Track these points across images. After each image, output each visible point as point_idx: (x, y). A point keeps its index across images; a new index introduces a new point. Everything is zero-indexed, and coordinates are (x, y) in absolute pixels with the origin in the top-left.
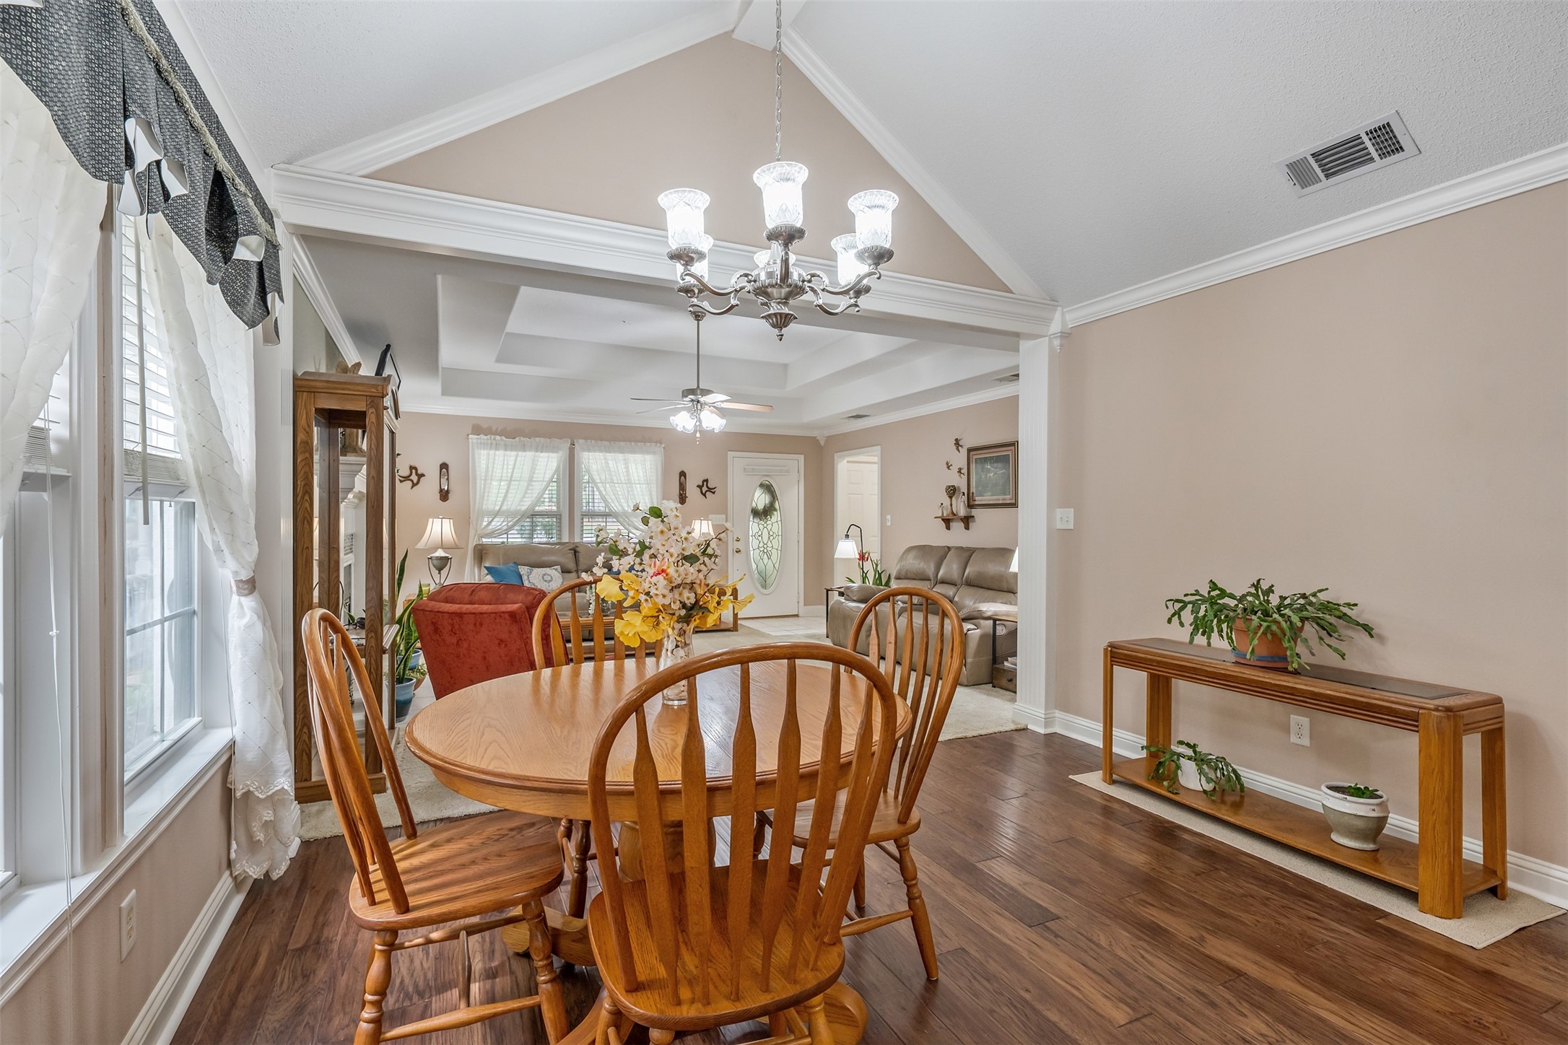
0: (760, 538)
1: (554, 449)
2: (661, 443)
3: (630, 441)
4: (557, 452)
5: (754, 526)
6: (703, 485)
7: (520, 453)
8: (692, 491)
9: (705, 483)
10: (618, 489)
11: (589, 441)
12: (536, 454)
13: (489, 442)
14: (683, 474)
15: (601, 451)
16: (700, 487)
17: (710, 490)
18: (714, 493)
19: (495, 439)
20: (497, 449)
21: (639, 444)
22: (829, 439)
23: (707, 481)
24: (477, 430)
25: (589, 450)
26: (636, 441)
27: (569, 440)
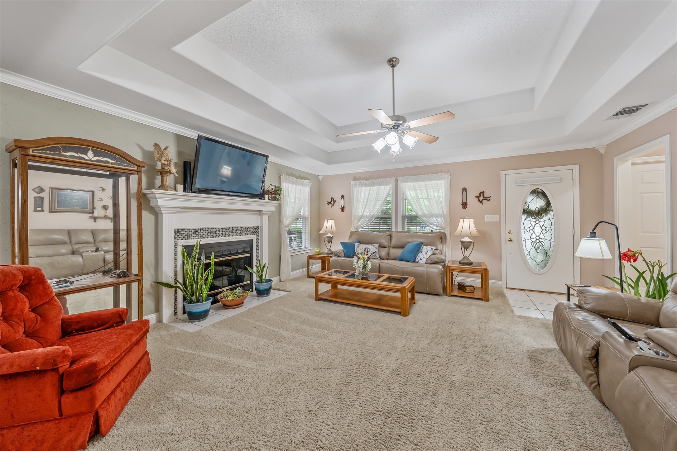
0: (532, 232)
1: (387, 184)
2: (448, 172)
3: (428, 174)
4: (389, 185)
5: (527, 222)
6: (480, 196)
7: (372, 187)
8: (472, 201)
9: (482, 194)
10: (421, 202)
11: (405, 177)
12: (379, 187)
13: (359, 183)
14: (464, 190)
15: (411, 182)
16: (478, 197)
17: (485, 198)
18: (489, 200)
19: (361, 182)
20: (362, 187)
21: (434, 175)
22: (609, 146)
23: (483, 193)
24: (355, 179)
25: (405, 182)
26: (432, 173)
27: (395, 178)
